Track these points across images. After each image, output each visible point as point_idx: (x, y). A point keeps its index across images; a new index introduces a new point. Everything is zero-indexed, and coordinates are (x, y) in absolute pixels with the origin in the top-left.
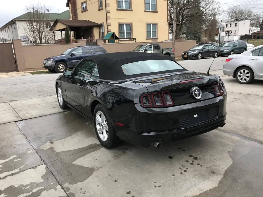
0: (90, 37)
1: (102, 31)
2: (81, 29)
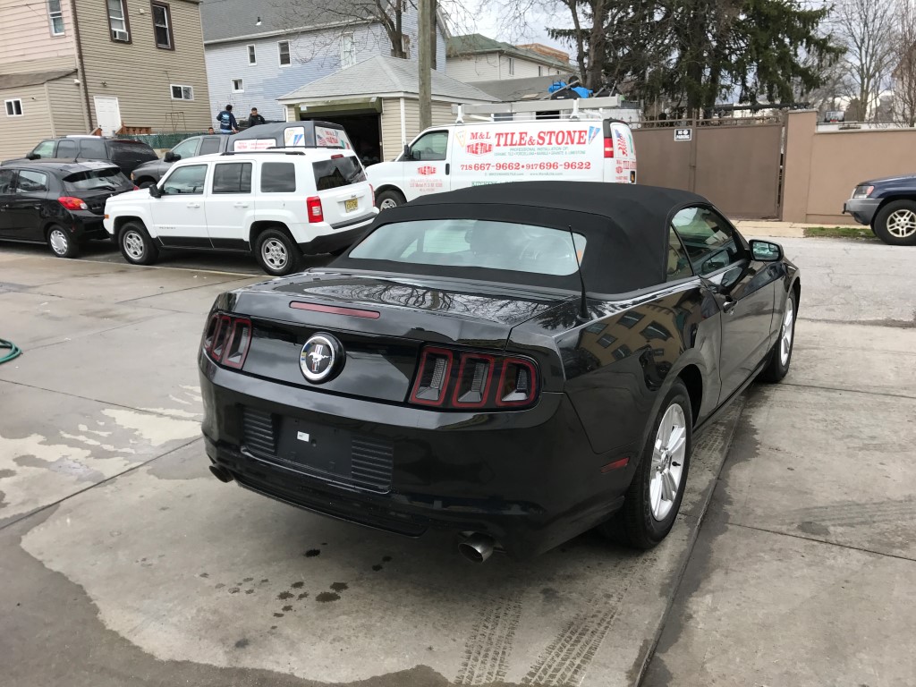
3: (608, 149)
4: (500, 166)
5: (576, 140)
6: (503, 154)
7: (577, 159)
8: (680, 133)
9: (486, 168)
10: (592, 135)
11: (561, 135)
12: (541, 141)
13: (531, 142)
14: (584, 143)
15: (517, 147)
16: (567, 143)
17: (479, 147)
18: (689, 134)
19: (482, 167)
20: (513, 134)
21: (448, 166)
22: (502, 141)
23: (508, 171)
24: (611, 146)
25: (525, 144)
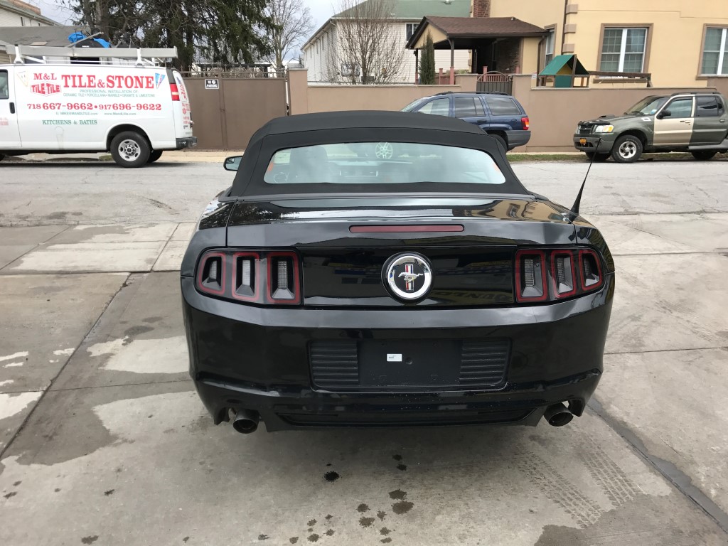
0: (510, 67)
1: (549, 52)
2: (493, 43)
3: (174, 93)
4: (71, 106)
5: (145, 84)
6: (73, 95)
7: (148, 101)
8: (209, 82)
9: (57, 107)
10: (159, 81)
11: (129, 80)
12: (111, 85)
13: (101, 84)
14: (153, 87)
15: (87, 88)
16: (136, 87)
17: (46, 87)
18: (216, 83)
19: (51, 106)
20: (80, 77)
21: (12, 106)
22: (70, 82)
23: (80, 110)
24: (177, 91)
25: (95, 86)
